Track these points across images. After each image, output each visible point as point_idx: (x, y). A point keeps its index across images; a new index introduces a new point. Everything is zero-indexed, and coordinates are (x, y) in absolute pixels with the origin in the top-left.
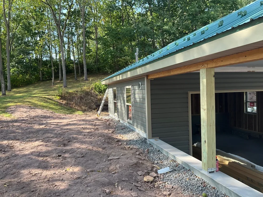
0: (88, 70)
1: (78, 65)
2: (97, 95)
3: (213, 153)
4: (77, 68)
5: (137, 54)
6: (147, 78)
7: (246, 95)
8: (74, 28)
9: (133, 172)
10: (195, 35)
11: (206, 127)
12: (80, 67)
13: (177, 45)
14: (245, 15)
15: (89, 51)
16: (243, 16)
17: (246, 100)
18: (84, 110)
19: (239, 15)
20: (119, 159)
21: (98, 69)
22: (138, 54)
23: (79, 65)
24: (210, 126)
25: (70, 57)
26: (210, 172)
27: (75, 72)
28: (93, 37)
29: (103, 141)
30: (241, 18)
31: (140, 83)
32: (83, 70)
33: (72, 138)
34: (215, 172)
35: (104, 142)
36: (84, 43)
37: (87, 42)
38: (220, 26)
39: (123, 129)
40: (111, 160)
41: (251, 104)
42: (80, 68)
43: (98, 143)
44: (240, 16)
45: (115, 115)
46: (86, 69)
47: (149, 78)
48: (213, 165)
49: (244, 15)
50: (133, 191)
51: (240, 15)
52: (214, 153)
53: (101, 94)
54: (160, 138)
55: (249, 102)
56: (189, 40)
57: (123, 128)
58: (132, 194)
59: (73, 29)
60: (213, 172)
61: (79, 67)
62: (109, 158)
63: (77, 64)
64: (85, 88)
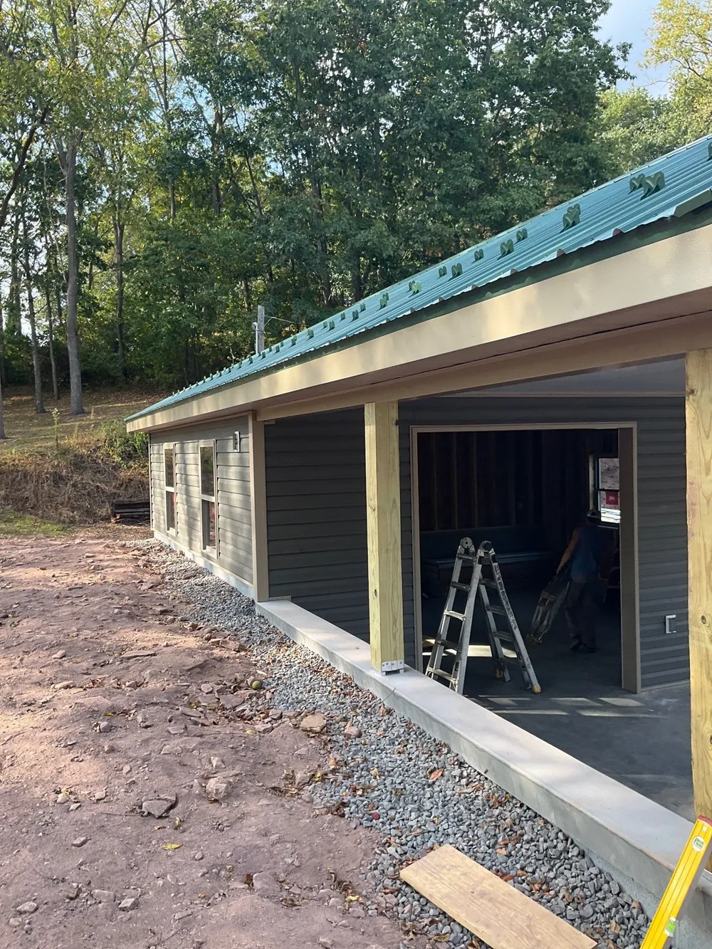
0: (86, 377)
1: (49, 355)
2: (117, 467)
3: (395, 622)
4: (45, 369)
5: (258, 326)
6: (254, 419)
7: (594, 468)
8: (36, 225)
9: (189, 686)
10: (479, 256)
11: (376, 554)
12: (57, 365)
13: (414, 293)
14: (657, 189)
15: (91, 307)
16: (650, 192)
17: (594, 486)
18: (67, 520)
19: (634, 188)
20: (154, 655)
21: (125, 374)
22: (263, 328)
23: (51, 356)
24: (387, 551)
25: (20, 327)
26: (388, 673)
27: (37, 381)
28: (106, 257)
29: (116, 610)
30: (642, 199)
31: (237, 433)
32: (68, 376)
33: (14, 606)
34: (402, 671)
35: (117, 614)
36: (73, 278)
37: (81, 276)
38: (567, 225)
39: (188, 578)
40: (129, 658)
41: (608, 498)
42: (56, 369)
43: (99, 616)
44: (641, 192)
45: (168, 535)
46: (78, 373)
47: (260, 419)
48: (395, 654)
49: (652, 187)
50: (175, 723)
51: (640, 186)
52: (398, 621)
53: (131, 463)
54: (294, 600)
55: (603, 490)
56: (459, 274)
57: (188, 574)
58: (170, 729)
59: (31, 227)
60: (397, 672)
61: (53, 363)
62: (126, 655)
63: (43, 352)
64: (71, 441)
